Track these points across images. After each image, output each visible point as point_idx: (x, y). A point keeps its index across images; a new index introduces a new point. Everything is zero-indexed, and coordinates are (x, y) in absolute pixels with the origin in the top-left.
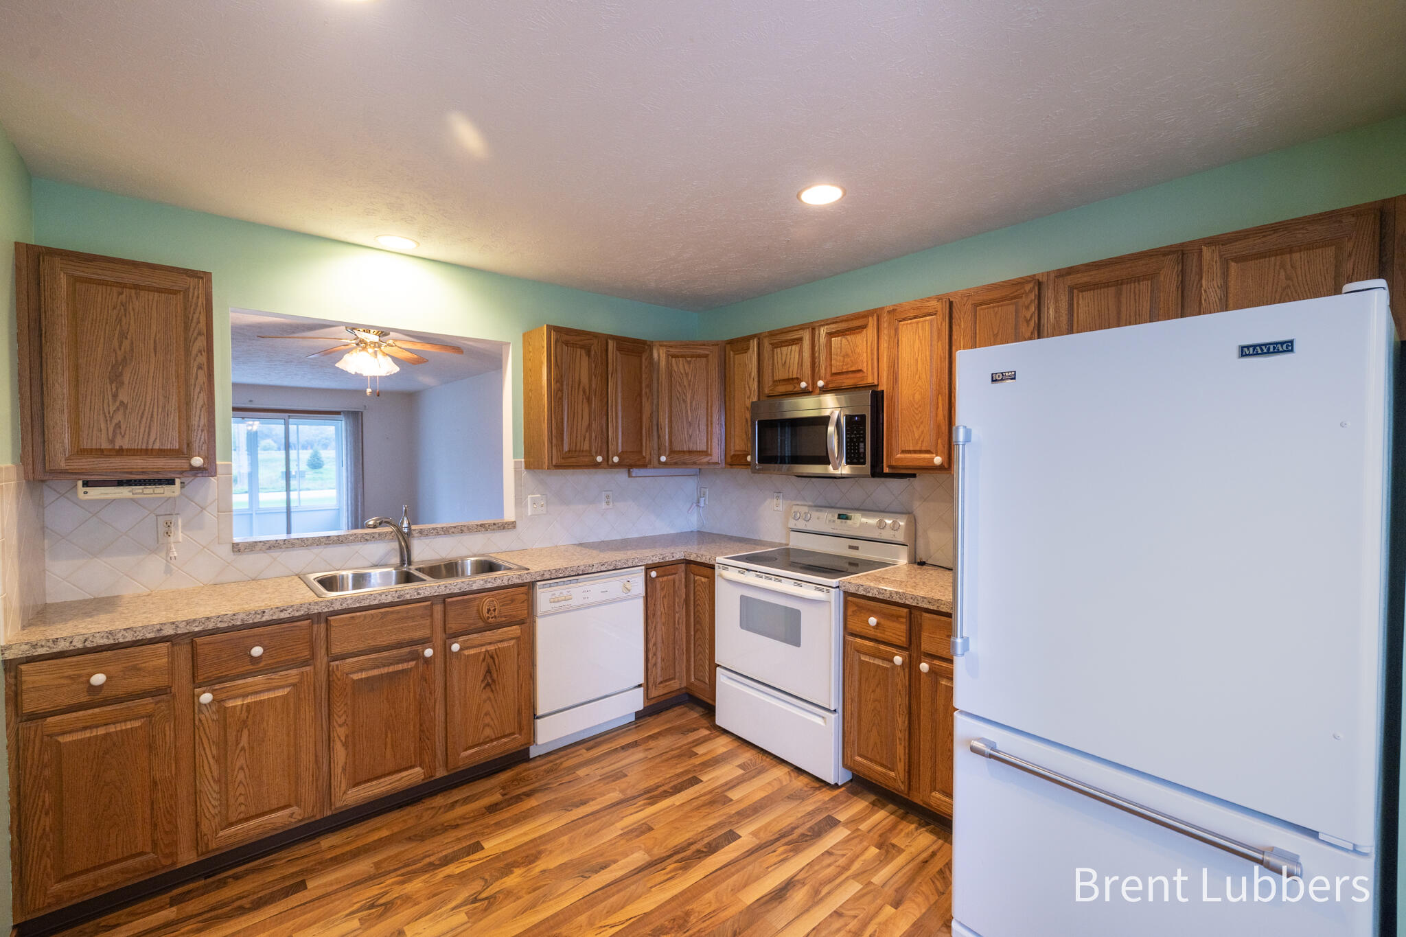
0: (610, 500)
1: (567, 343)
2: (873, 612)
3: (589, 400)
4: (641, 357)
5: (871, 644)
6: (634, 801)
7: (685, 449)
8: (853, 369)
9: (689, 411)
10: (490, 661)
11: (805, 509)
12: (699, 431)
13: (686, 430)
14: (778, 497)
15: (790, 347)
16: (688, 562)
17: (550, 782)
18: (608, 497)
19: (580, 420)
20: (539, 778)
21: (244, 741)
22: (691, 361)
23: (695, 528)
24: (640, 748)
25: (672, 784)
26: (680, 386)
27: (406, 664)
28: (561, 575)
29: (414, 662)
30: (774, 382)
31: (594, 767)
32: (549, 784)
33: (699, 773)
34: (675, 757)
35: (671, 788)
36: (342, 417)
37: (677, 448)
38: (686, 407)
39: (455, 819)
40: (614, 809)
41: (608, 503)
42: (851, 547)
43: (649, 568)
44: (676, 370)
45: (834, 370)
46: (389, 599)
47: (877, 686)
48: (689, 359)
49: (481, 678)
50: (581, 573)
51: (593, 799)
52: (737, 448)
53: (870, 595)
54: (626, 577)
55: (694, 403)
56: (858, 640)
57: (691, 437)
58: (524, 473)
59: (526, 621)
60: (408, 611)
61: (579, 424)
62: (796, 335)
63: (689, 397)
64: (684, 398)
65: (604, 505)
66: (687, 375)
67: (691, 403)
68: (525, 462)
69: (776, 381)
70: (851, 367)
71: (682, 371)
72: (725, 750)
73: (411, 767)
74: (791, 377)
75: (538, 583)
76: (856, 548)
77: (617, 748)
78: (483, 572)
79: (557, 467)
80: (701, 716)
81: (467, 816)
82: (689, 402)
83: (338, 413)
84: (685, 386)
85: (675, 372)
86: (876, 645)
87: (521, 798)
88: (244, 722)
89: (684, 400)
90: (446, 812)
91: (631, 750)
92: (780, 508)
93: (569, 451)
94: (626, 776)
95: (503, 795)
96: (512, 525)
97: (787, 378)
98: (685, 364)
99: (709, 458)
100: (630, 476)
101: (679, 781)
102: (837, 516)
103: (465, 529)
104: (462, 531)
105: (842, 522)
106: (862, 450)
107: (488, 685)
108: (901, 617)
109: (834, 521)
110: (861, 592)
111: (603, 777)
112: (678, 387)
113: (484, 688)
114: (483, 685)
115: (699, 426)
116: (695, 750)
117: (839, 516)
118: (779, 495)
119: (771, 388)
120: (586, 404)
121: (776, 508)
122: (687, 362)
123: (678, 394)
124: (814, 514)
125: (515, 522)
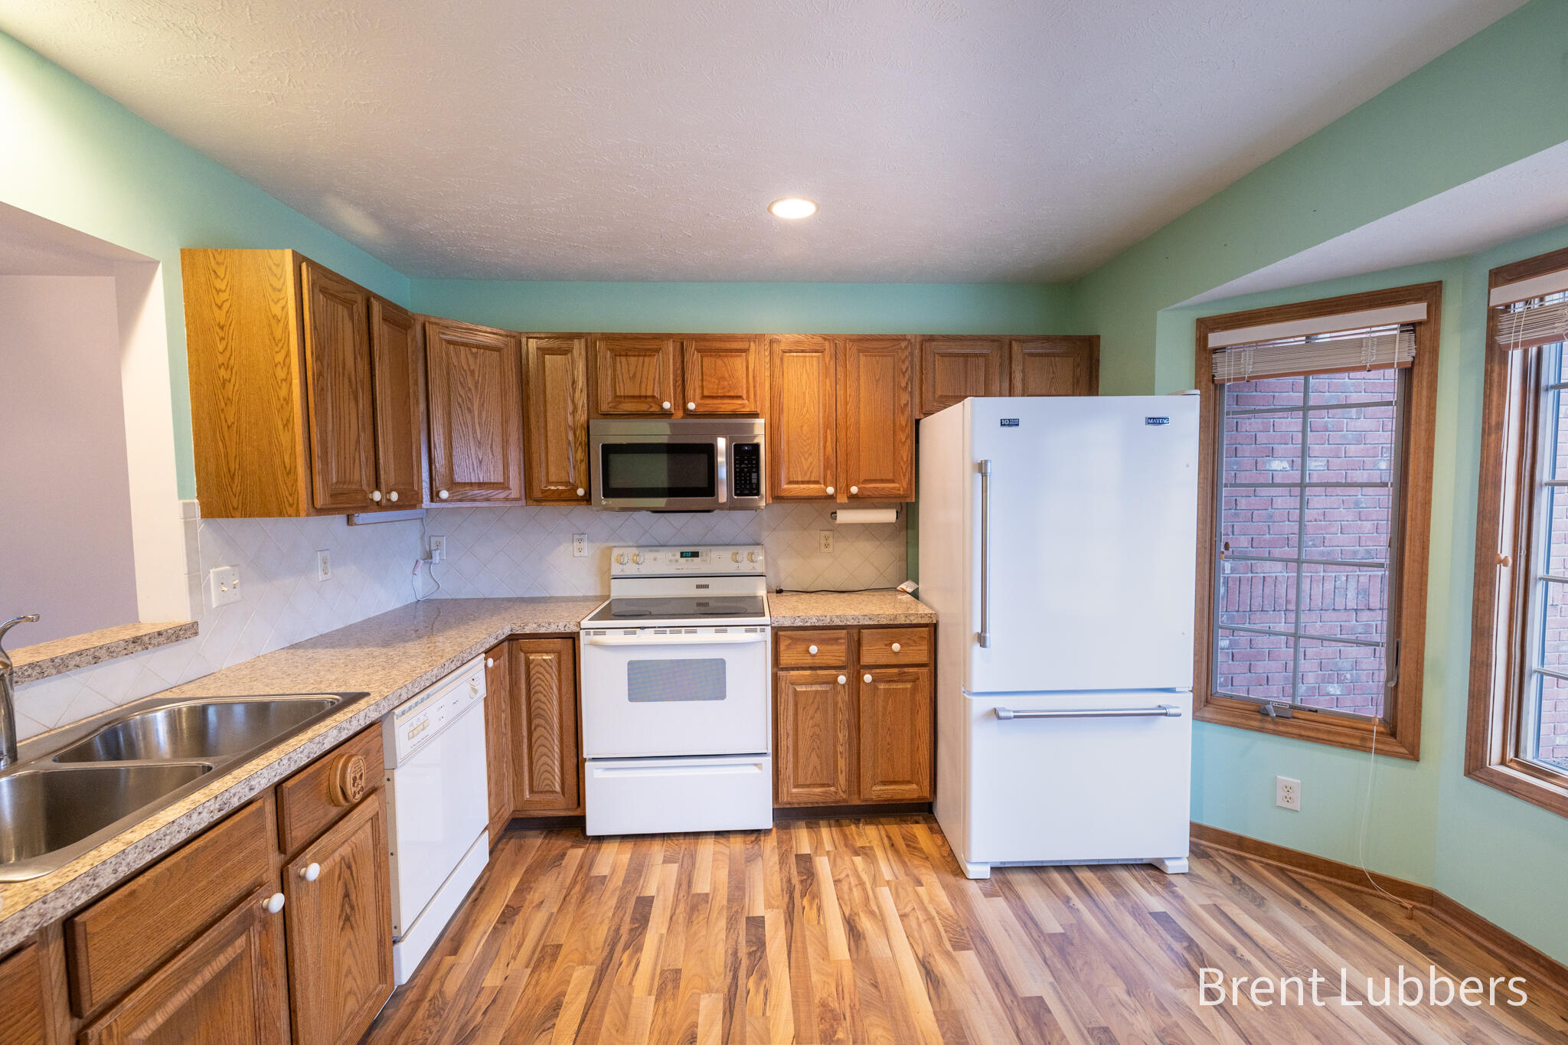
0: (328, 564)
2: (812, 641)
3: (355, 396)
5: (808, 672)
6: (615, 961)
7: (473, 481)
8: (732, 394)
9: (477, 426)
10: (347, 874)
11: (635, 551)
12: (492, 453)
13: (473, 452)
14: (580, 541)
15: (641, 359)
16: (512, 638)
18: (325, 562)
19: (347, 429)
22: (477, 354)
23: (421, 596)
25: (627, 919)
26: (463, 387)
27: (230, 950)
28: (415, 691)
30: (616, 397)
31: (499, 965)
33: (639, 891)
34: (585, 894)
35: (633, 922)
37: (458, 479)
38: (473, 418)
40: (605, 984)
41: (325, 571)
42: (698, 587)
43: (486, 655)
44: (456, 363)
45: (706, 393)
46: (206, 819)
47: (816, 712)
48: (474, 350)
49: (338, 913)
50: (434, 680)
52: (554, 479)
53: (808, 624)
54: (470, 673)
55: (484, 413)
56: (792, 673)
57: (481, 462)
58: (201, 525)
60: (228, 833)
63: (476, 407)
64: (469, 405)
65: (321, 576)
66: (472, 372)
67: (480, 414)
68: (202, 504)
69: (620, 397)
70: (728, 392)
71: (466, 367)
74: (643, 394)
75: (396, 712)
76: (707, 586)
77: (496, 927)
79: (321, 511)
82: (476, 413)
84: (470, 389)
85: (455, 367)
86: (814, 672)
89: (469, 409)
91: (517, 919)
93: (337, 483)
96: (192, 630)
97: (638, 394)
98: (469, 357)
99: (509, 492)
100: (347, 523)
101: (629, 912)
102: (678, 555)
104: (96, 659)
105: (686, 561)
106: (754, 481)
107: (346, 919)
108: (841, 638)
109: (677, 561)
110: (798, 623)
111: (532, 965)
112: (460, 388)
113: (342, 929)
114: (341, 924)
115: (491, 447)
116: (595, 872)
117: (683, 555)
118: (582, 536)
119: (611, 405)
120: (352, 403)
121: (577, 554)
122: (472, 353)
123: (460, 400)
124: (648, 556)
125: (195, 624)
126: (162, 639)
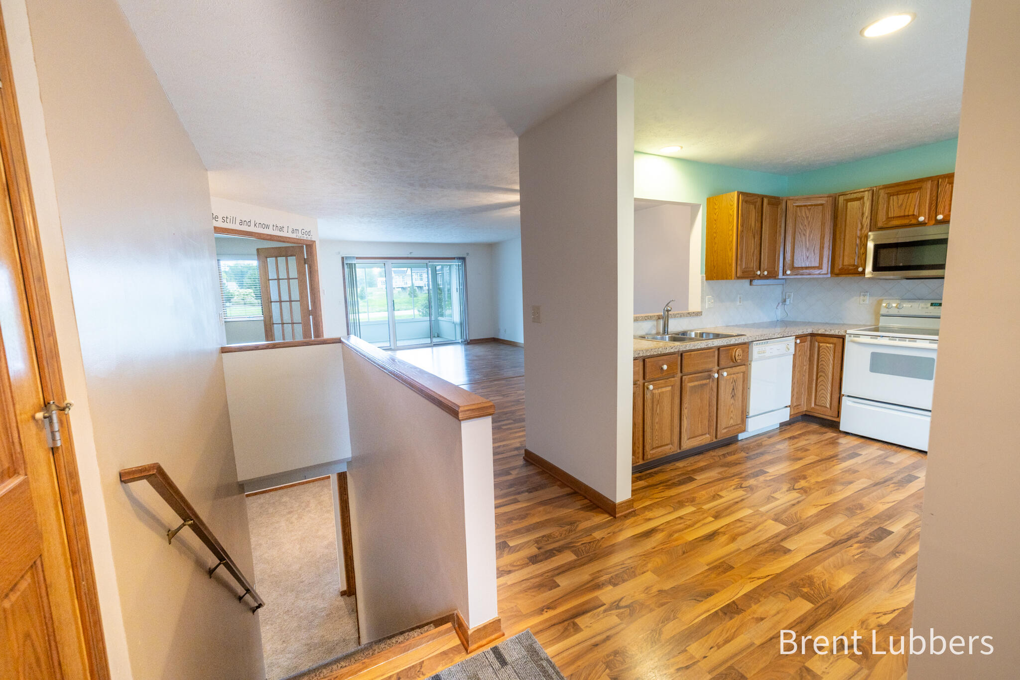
0: (741, 300)
1: (746, 202)
4: (778, 208)
7: (803, 266)
9: (807, 241)
10: (734, 383)
11: (898, 301)
12: (814, 254)
13: (804, 252)
15: (908, 195)
16: (812, 335)
18: (740, 298)
19: (750, 249)
22: (810, 209)
23: (779, 319)
26: (802, 225)
27: (706, 381)
28: (762, 339)
30: (888, 218)
37: (796, 265)
38: (806, 238)
43: (797, 337)
44: (799, 215)
46: (704, 346)
48: (809, 207)
49: (731, 392)
50: (770, 338)
51: (804, 458)
52: (846, 263)
54: (786, 342)
55: (812, 235)
57: (808, 258)
58: (706, 283)
59: (745, 362)
60: (708, 353)
61: (750, 252)
62: (916, 186)
63: (808, 232)
64: (804, 233)
65: (739, 303)
66: (807, 218)
67: (810, 236)
68: (706, 276)
69: (891, 218)
71: (804, 216)
73: (706, 434)
74: (907, 214)
75: (754, 342)
79: (738, 278)
82: (808, 235)
84: (805, 225)
85: (799, 217)
93: (745, 268)
97: (903, 215)
98: (806, 211)
99: (821, 270)
102: (930, 304)
103: (682, 315)
104: (681, 316)
105: (935, 308)
107: (733, 396)
109: (927, 308)
112: (800, 226)
113: (731, 398)
114: (731, 396)
115: (814, 250)
117: (932, 304)
118: (866, 293)
119: (884, 223)
120: (753, 239)
121: (862, 302)
122: (808, 209)
123: (800, 231)
124: (906, 305)
125: (701, 312)
126: (694, 314)
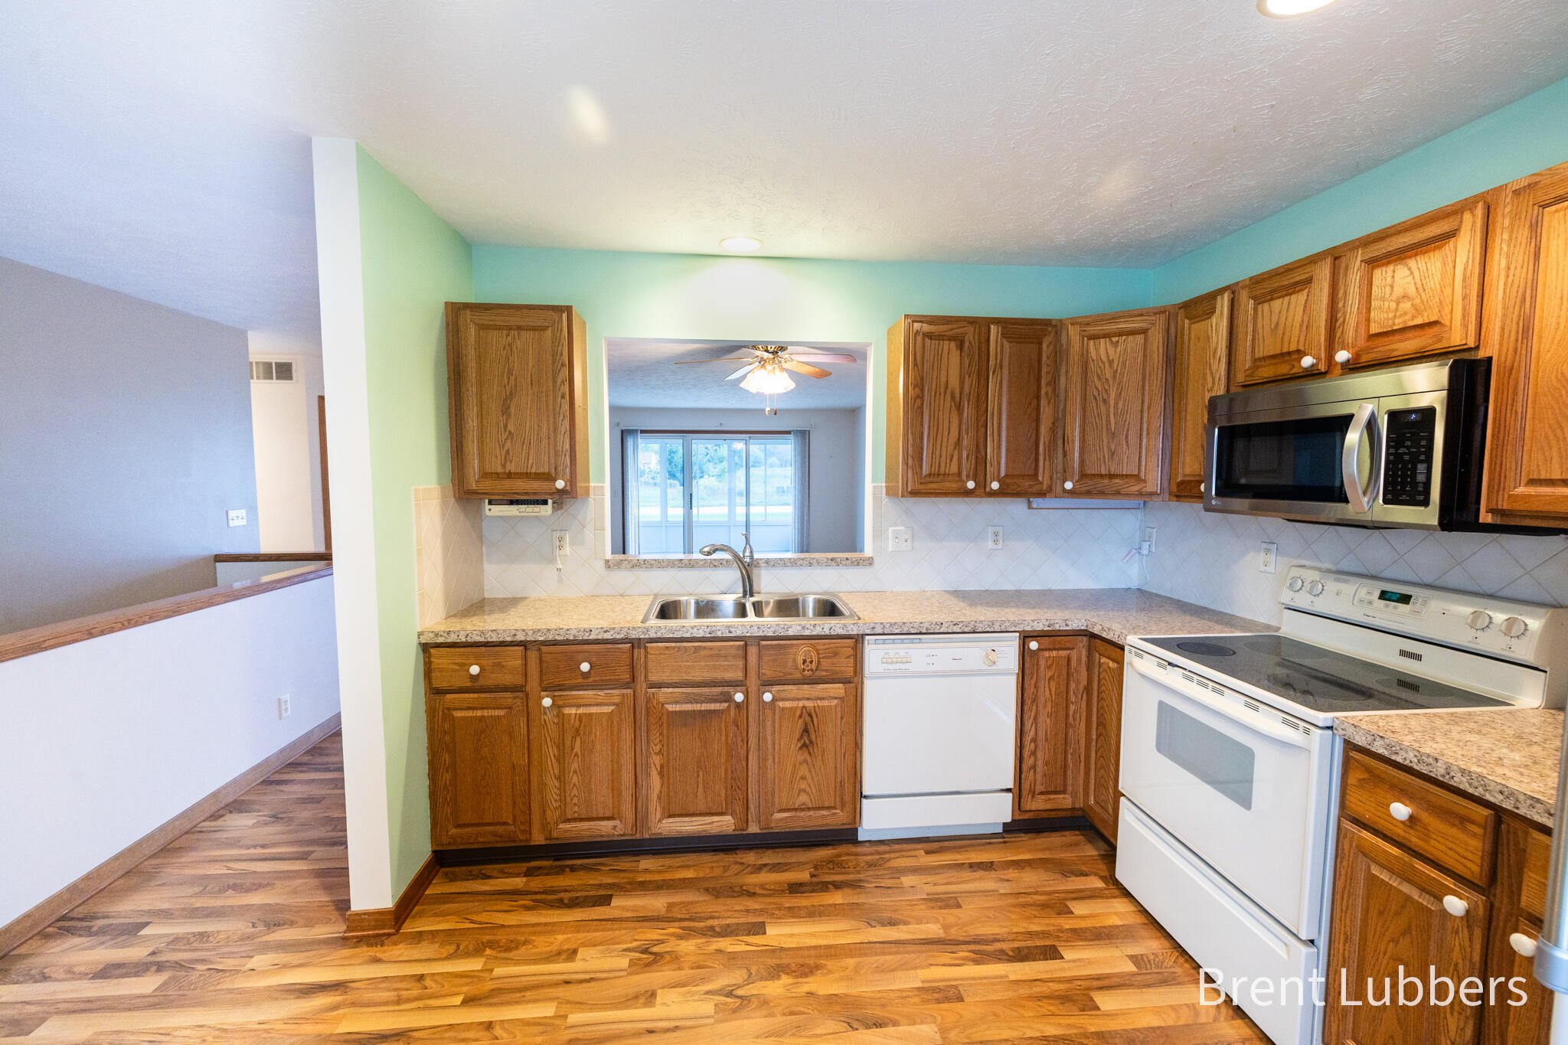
0: (1000, 538)
1: (932, 336)
2: (1404, 795)
3: (959, 408)
4: (1040, 344)
5: (1394, 851)
6: (955, 948)
7: (1103, 473)
8: (1419, 321)
9: (1112, 415)
10: (808, 719)
11: (1315, 575)
12: (1128, 446)
13: (1105, 444)
14: (1267, 551)
15: (1287, 299)
16: (1090, 636)
17: (868, 878)
18: (996, 534)
19: (946, 433)
20: (858, 869)
21: (577, 748)
22: (1117, 342)
23: (1134, 585)
24: (993, 874)
25: (1016, 944)
26: (1100, 380)
27: (718, 705)
28: (896, 631)
29: (727, 704)
30: (1255, 360)
31: (924, 879)
32: (867, 881)
33: (1064, 944)
34: (1039, 905)
35: (1013, 950)
36: (791, 436)
37: (1092, 469)
38: (1108, 411)
39: (756, 885)
40: (925, 947)
41: (996, 542)
42: (1404, 653)
43: (1026, 637)
44: (1094, 358)
45: (1374, 329)
47: (1404, 934)
48: (1114, 339)
49: (797, 736)
50: (924, 631)
51: (906, 923)
52: (1188, 471)
53: (1399, 759)
54: (992, 643)
55: (1121, 403)
56: (1366, 835)
57: (1113, 454)
58: (885, 500)
59: (854, 681)
60: (720, 649)
61: (945, 439)
62: (1305, 274)
63: (1113, 396)
64: (1105, 396)
65: (990, 544)
66: (1111, 362)
67: (1116, 404)
68: (887, 487)
69: (1259, 359)
70: (1413, 318)
71: (1104, 359)
72: (1119, 923)
73: (722, 814)
74: (1285, 350)
75: (867, 637)
76: (1418, 657)
77: (963, 864)
78: (825, 615)
79: (915, 493)
80: (1100, 855)
81: (767, 886)
82: (1112, 403)
83: (789, 432)
84: (1107, 380)
85: (1093, 360)
86: (1406, 857)
87: (827, 888)
88: (577, 730)
89: (1104, 401)
90: (752, 873)
91: (981, 873)
92: (1271, 568)
93: (931, 474)
94: (959, 906)
95: (812, 876)
96: (870, 561)
97: (1279, 352)
98: (1109, 347)
99: (1143, 485)
100: (1030, 507)
101: (1030, 943)
102: (1377, 593)
104: (811, 564)
105: (1387, 606)
106: (1421, 478)
107: (804, 745)
108: (1473, 822)
110: (1379, 748)
111: (931, 897)
112: (1096, 379)
113: (800, 748)
114: (799, 745)
115: (1127, 437)
116: (1071, 905)
117: (1384, 595)
118: (1270, 546)
119: (1248, 373)
120: (955, 413)
121: (1263, 568)
122: (1112, 343)
123: (1096, 393)
124: (1332, 586)
125: (872, 559)
126: (848, 562)
